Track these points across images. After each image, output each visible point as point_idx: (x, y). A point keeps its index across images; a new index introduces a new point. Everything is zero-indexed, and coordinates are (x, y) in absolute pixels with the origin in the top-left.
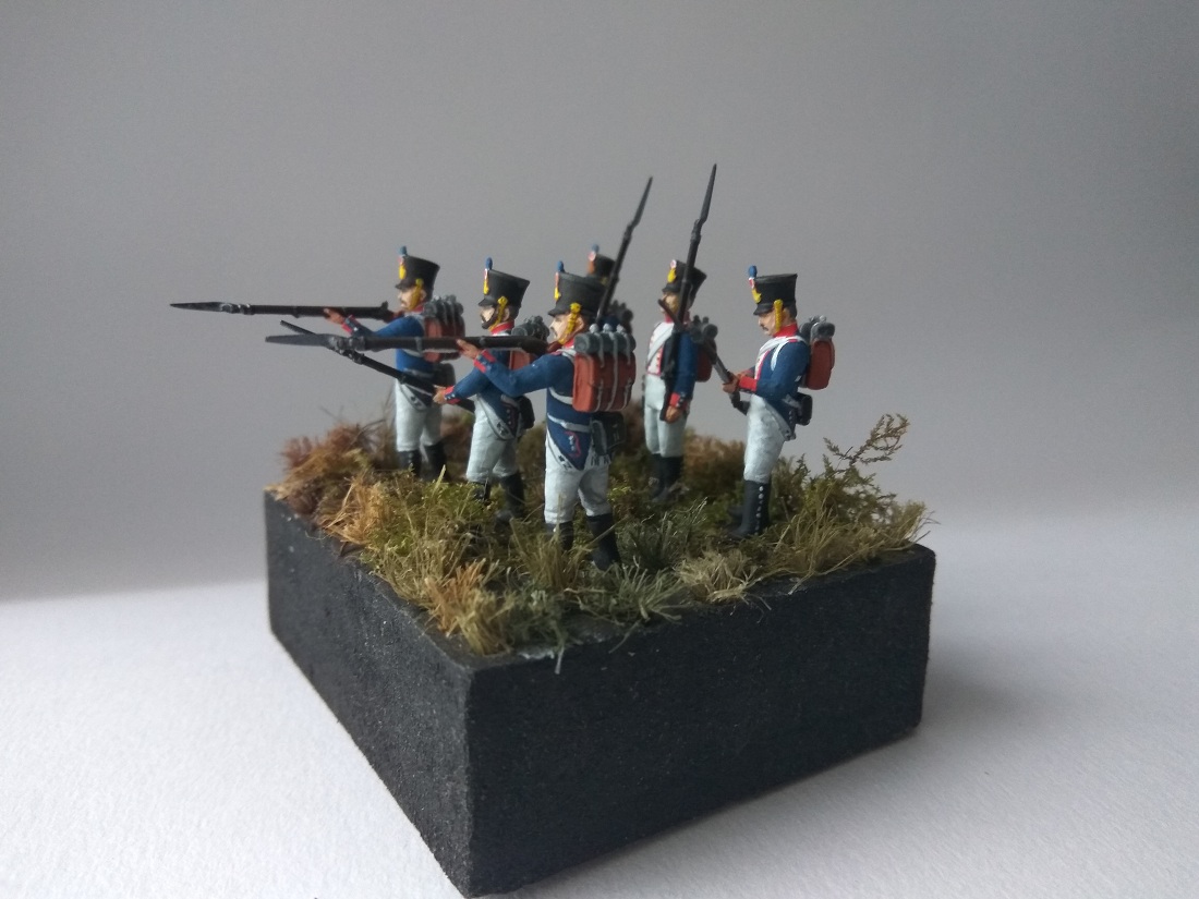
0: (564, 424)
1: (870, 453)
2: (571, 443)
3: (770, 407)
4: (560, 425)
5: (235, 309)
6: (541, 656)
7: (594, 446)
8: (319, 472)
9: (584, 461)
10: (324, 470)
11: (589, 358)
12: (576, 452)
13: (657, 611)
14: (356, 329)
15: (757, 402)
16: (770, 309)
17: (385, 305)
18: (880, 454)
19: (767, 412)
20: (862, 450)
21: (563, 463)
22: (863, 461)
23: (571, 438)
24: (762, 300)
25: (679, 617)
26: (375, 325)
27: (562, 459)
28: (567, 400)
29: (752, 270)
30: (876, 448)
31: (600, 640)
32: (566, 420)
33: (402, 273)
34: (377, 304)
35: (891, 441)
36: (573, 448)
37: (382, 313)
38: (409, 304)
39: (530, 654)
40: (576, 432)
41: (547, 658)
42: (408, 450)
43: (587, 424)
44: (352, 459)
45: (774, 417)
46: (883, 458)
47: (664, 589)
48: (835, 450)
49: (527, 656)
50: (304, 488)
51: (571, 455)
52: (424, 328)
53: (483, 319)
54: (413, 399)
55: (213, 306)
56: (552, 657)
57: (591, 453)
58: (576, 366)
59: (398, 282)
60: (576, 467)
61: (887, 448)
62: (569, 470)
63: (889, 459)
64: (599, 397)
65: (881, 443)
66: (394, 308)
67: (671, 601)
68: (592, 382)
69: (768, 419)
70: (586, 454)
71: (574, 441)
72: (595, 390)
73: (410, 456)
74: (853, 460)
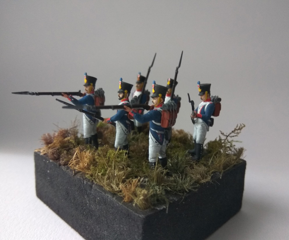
0: (157, 131)
1: (233, 134)
2: (159, 137)
3: (204, 122)
4: (156, 132)
5: (33, 94)
6: (162, 208)
7: (165, 138)
8: (58, 146)
9: (163, 142)
10: (60, 145)
11: (168, 111)
12: (161, 140)
13: (190, 188)
14: (73, 99)
15: (200, 120)
16: (204, 94)
17: (80, 91)
18: (235, 134)
19: (203, 124)
20: (230, 134)
21: (157, 143)
22: (230, 137)
23: (159, 136)
24: (202, 91)
25: (197, 190)
26: (78, 98)
27: (156, 142)
28: (158, 124)
29: (199, 82)
30: (234, 133)
31: (176, 200)
32: (158, 130)
33: (85, 81)
34: (77, 91)
35: (239, 131)
36: (160, 139)
37: (79, 94)
38: (88, 91)
39: (159, 208)
40: (161, 134)
41: (164, 209)
42: (88, 137)
43: (164, 131)
44: (69, 140)
45: (205, 125)
46: (236, 136)
47: (190, 181)
48: (222, 134)
49: (158, 209)
50: (55, 152)
51: (159, 141)
52: (94, 99)
53: (119, 97)
54: (90, 121)
55: (26, 93)
56: (165, 208)
57: (165, 140)
58: (162, 114)
59: (84, 84)
60: (161, 145)
61: (237, 133)
62: (158, 145)
63: (238, 136)
64: (170, 123)
65: (236, 132)
66: (83, 92)
67: (193, 184)
68: (168, 119)
69: (203, 126)
70: (163, 140)
71: (160, 137)
72: (169, 121)
73: (89, 139)
74: (227, 136)
